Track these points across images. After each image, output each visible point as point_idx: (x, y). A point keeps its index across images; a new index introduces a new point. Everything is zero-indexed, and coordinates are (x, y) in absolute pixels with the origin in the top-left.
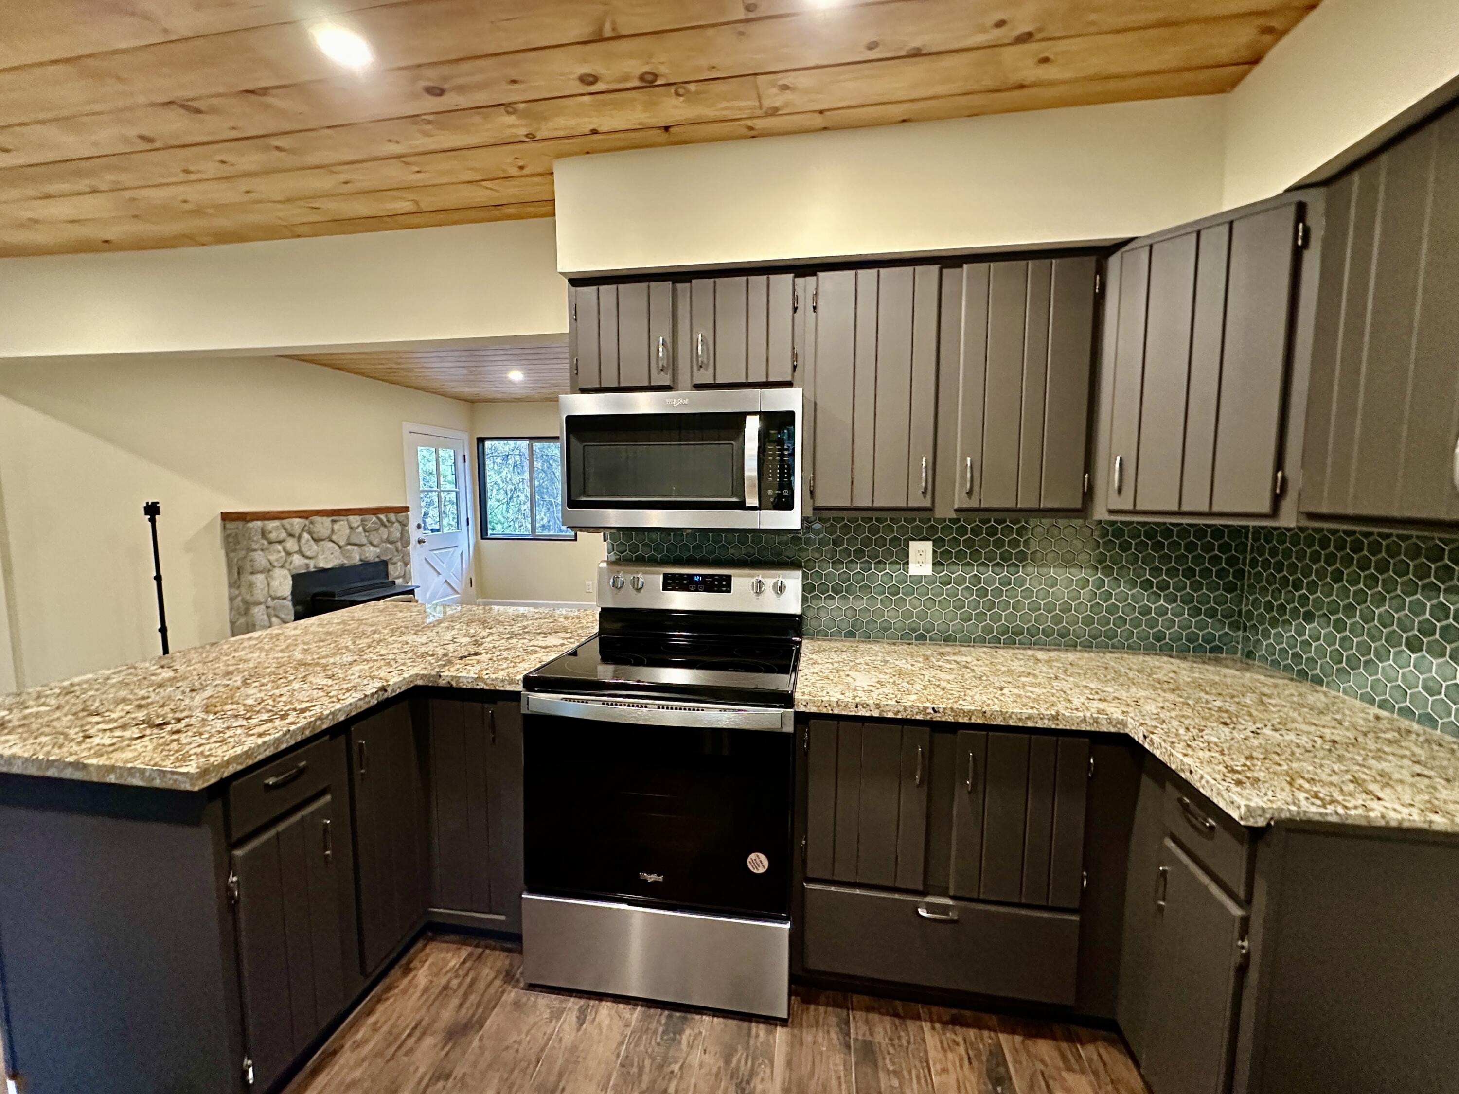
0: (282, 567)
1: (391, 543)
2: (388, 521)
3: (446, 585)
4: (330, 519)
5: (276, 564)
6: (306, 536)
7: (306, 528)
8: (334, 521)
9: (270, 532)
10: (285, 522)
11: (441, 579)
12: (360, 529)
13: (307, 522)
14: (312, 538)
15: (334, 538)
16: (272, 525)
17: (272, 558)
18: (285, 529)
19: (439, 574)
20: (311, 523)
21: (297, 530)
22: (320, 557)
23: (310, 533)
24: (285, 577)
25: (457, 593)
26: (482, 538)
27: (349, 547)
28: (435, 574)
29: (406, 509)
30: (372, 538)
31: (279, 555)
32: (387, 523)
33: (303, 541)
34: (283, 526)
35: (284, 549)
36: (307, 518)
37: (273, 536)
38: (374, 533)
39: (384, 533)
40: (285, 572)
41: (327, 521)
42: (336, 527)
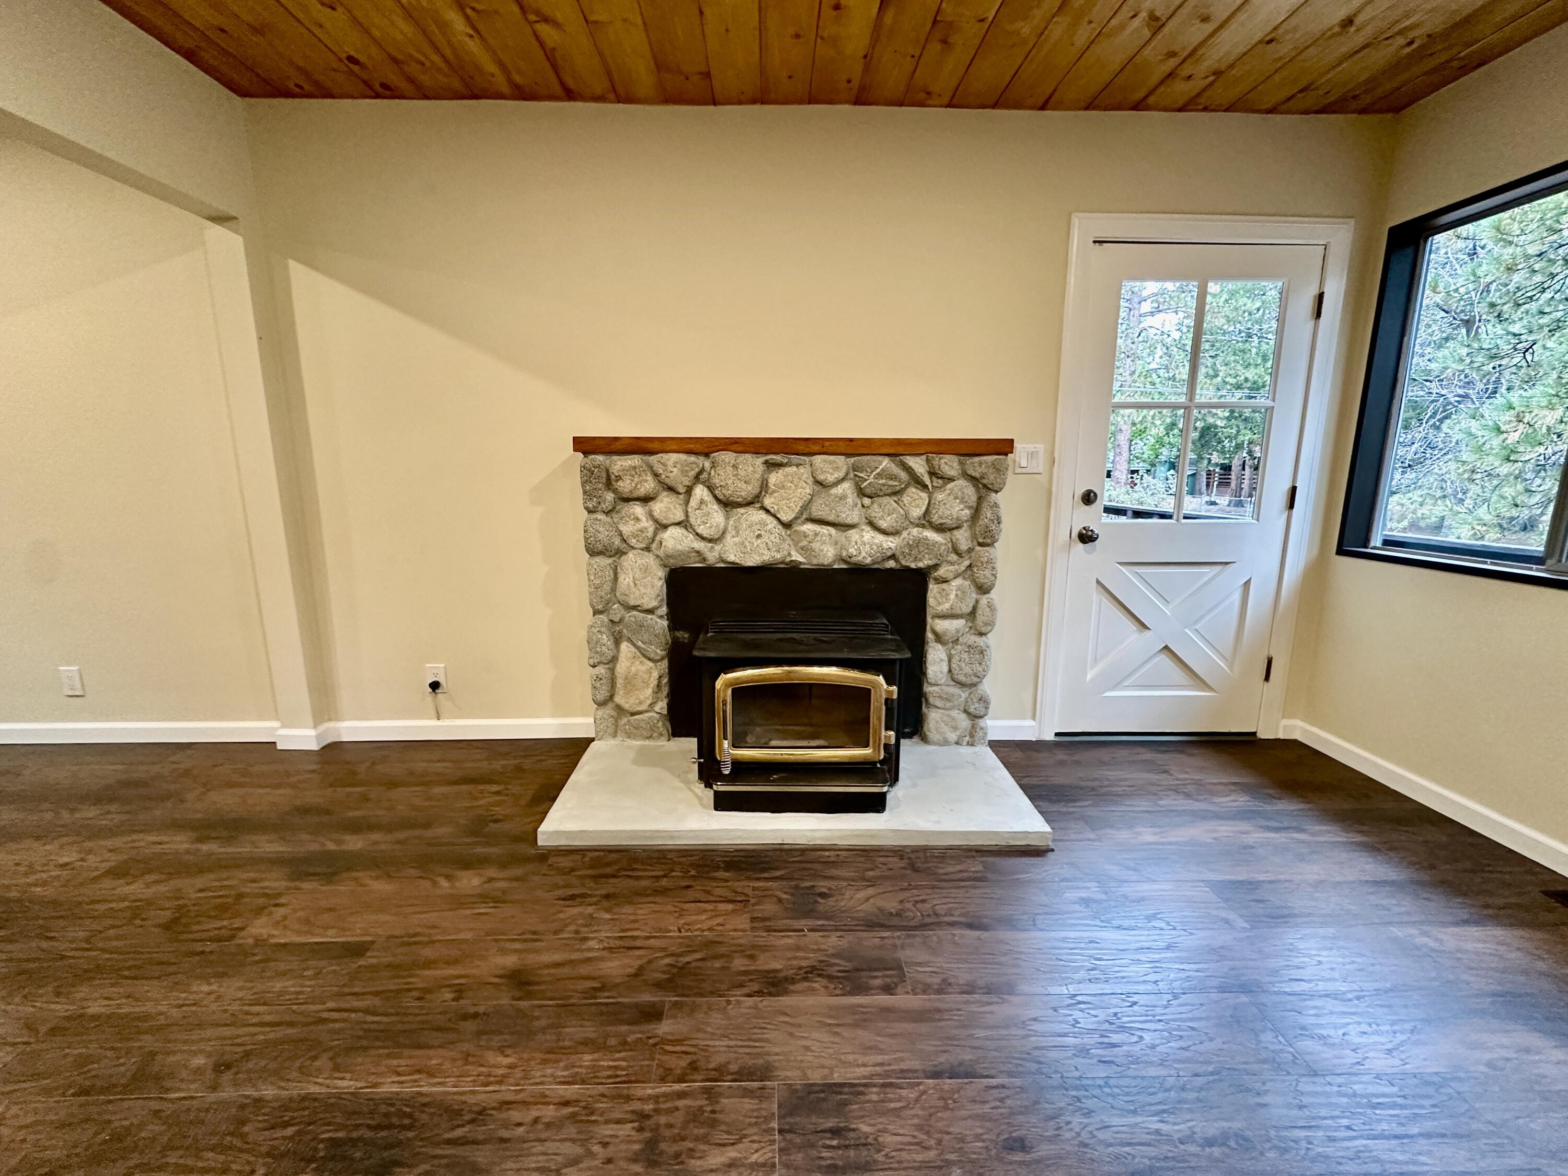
0: (648, 549)
1: (940, 529)
2: (932, 474)
3: (1164, 659)
4: (763, 459)
5: (633, 542)
6: (700, 492)
7: (704, 476)
8: (772, 466)
9: (619, 478)
10: (653, 459)
11: (1152, 641)
12: (846, 487)
13: (707, 465)
14: (715, 497)
15: (768, 502)
16: (620, 463)
17: (627, 529)
18: (656, 475)
19: (1144, 626)
20: (713, 466)
21: (681, 481)
22: (729, 540)
23: (711, 489)
24: (646, 570)
25: (1210, 688)
26: (1341, 552)
27: (809, 527)
28: (1132, 627)
29: (1004, 447)
30: (876, 511)
31: (638, 526)
32: (926, 479)
33: (693, 503)
34: (651, 468)
35: (651, 515)
36: (707, 455)
37: (625, 486)
38: (890, 501)
39: (915, 501)
40: (649, 559)
41: (753, 465)
42: (774, 478)
